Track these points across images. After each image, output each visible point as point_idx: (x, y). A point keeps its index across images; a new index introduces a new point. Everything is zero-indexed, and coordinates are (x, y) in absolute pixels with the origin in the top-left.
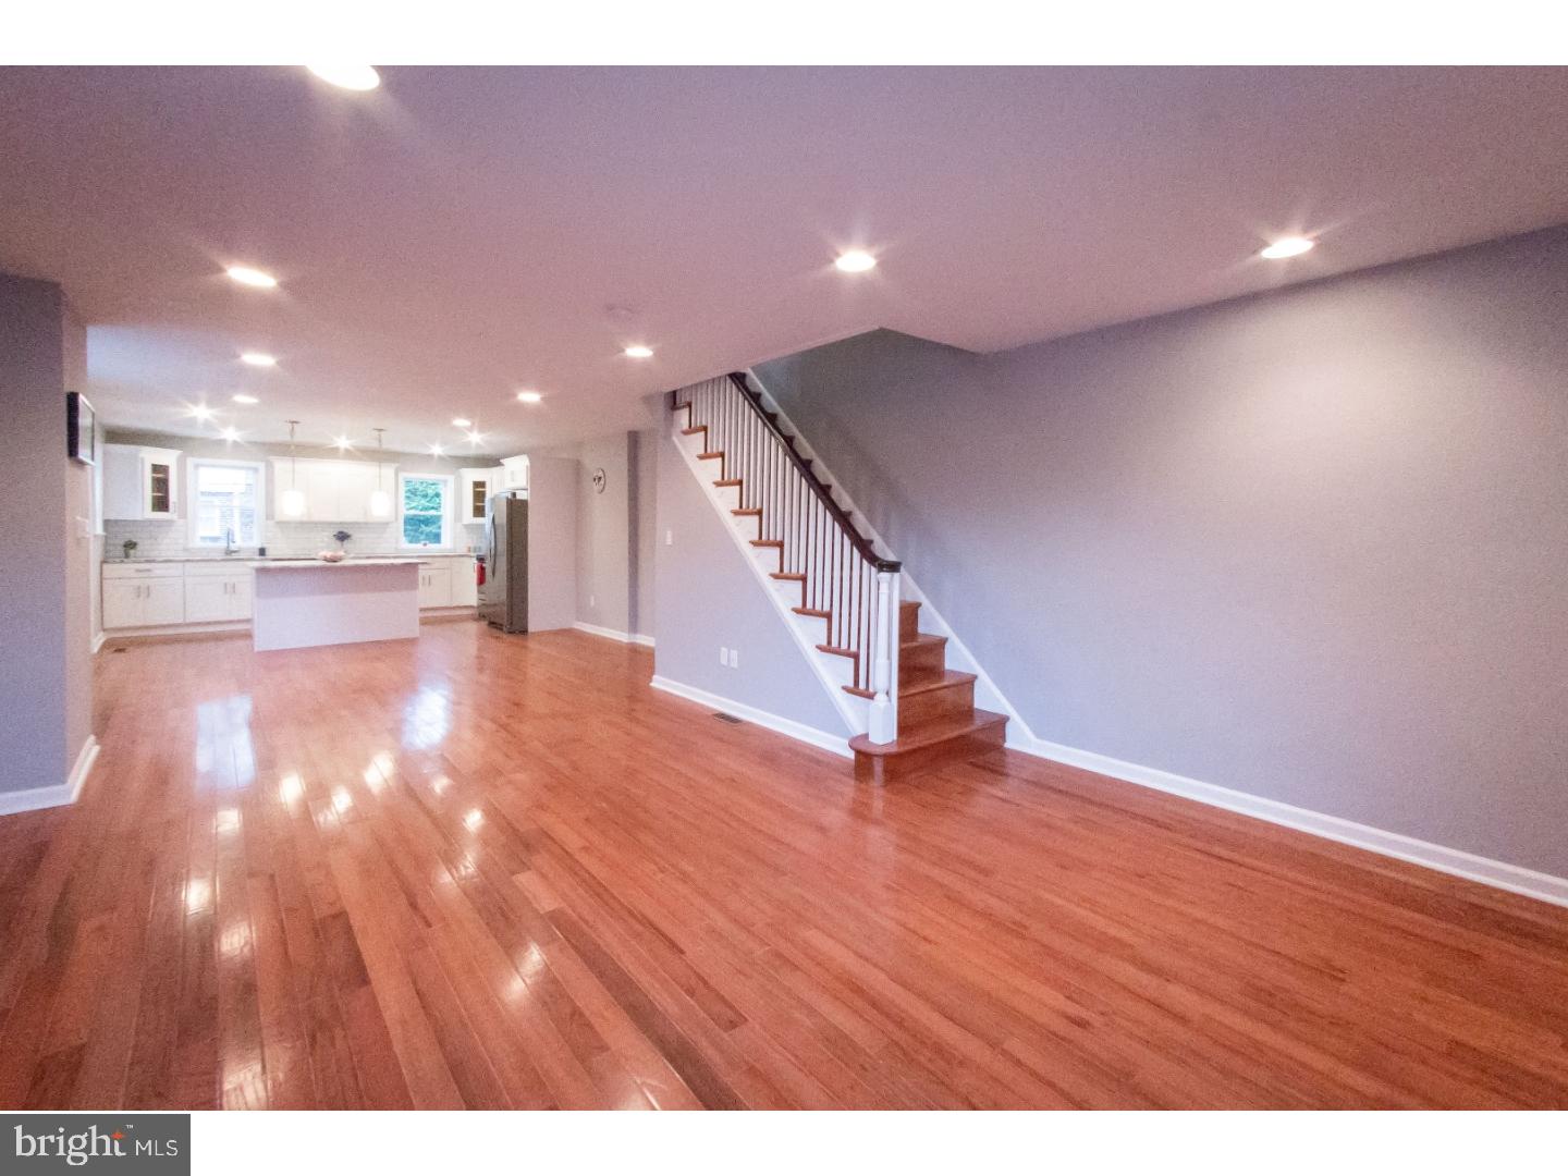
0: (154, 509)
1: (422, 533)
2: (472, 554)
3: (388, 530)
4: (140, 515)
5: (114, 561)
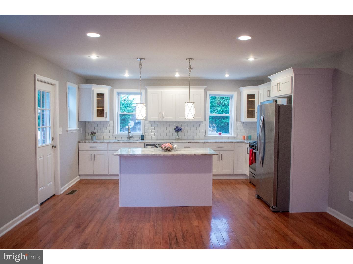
0: (98, 116)
1: (222, 123)
2: (246, 141)
3: (201, 125)
4: (92, 119)
5: (83, 142)
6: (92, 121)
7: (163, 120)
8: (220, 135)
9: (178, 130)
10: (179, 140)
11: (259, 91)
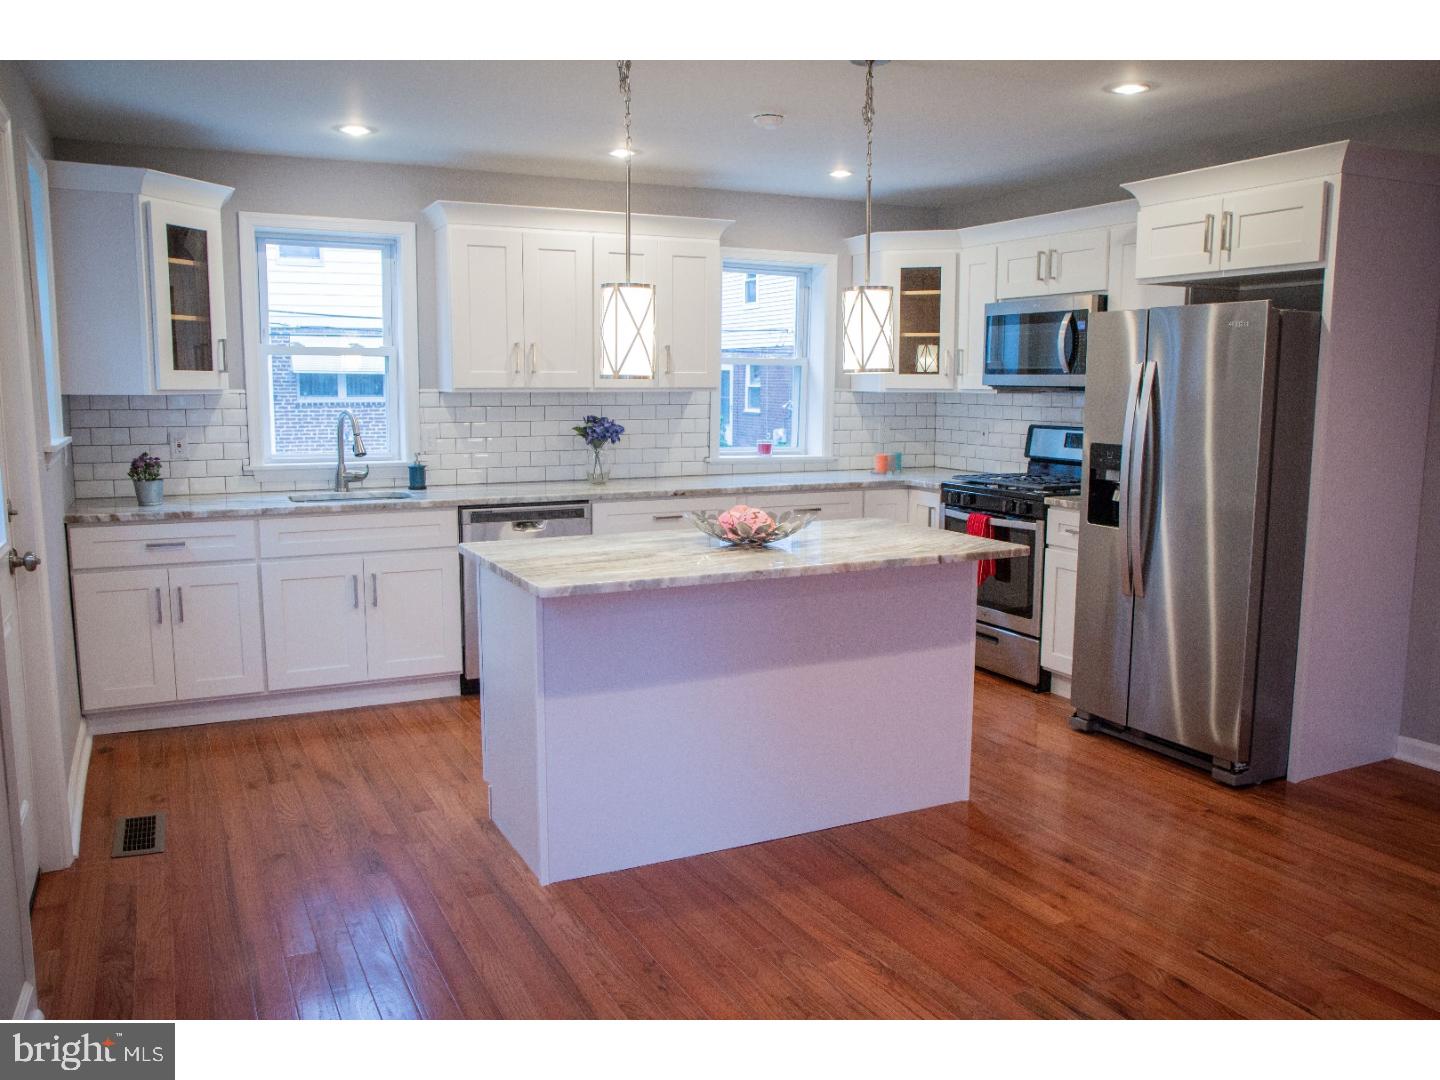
0: (178, 364)
3: (689, 411)
4: (150, 378)
5: (98, 519)
6: (149, 391)
7: (532, 385)
8: (764, 456)
9: (599, 432)
10: (602, 483)
11: (958, 257)
